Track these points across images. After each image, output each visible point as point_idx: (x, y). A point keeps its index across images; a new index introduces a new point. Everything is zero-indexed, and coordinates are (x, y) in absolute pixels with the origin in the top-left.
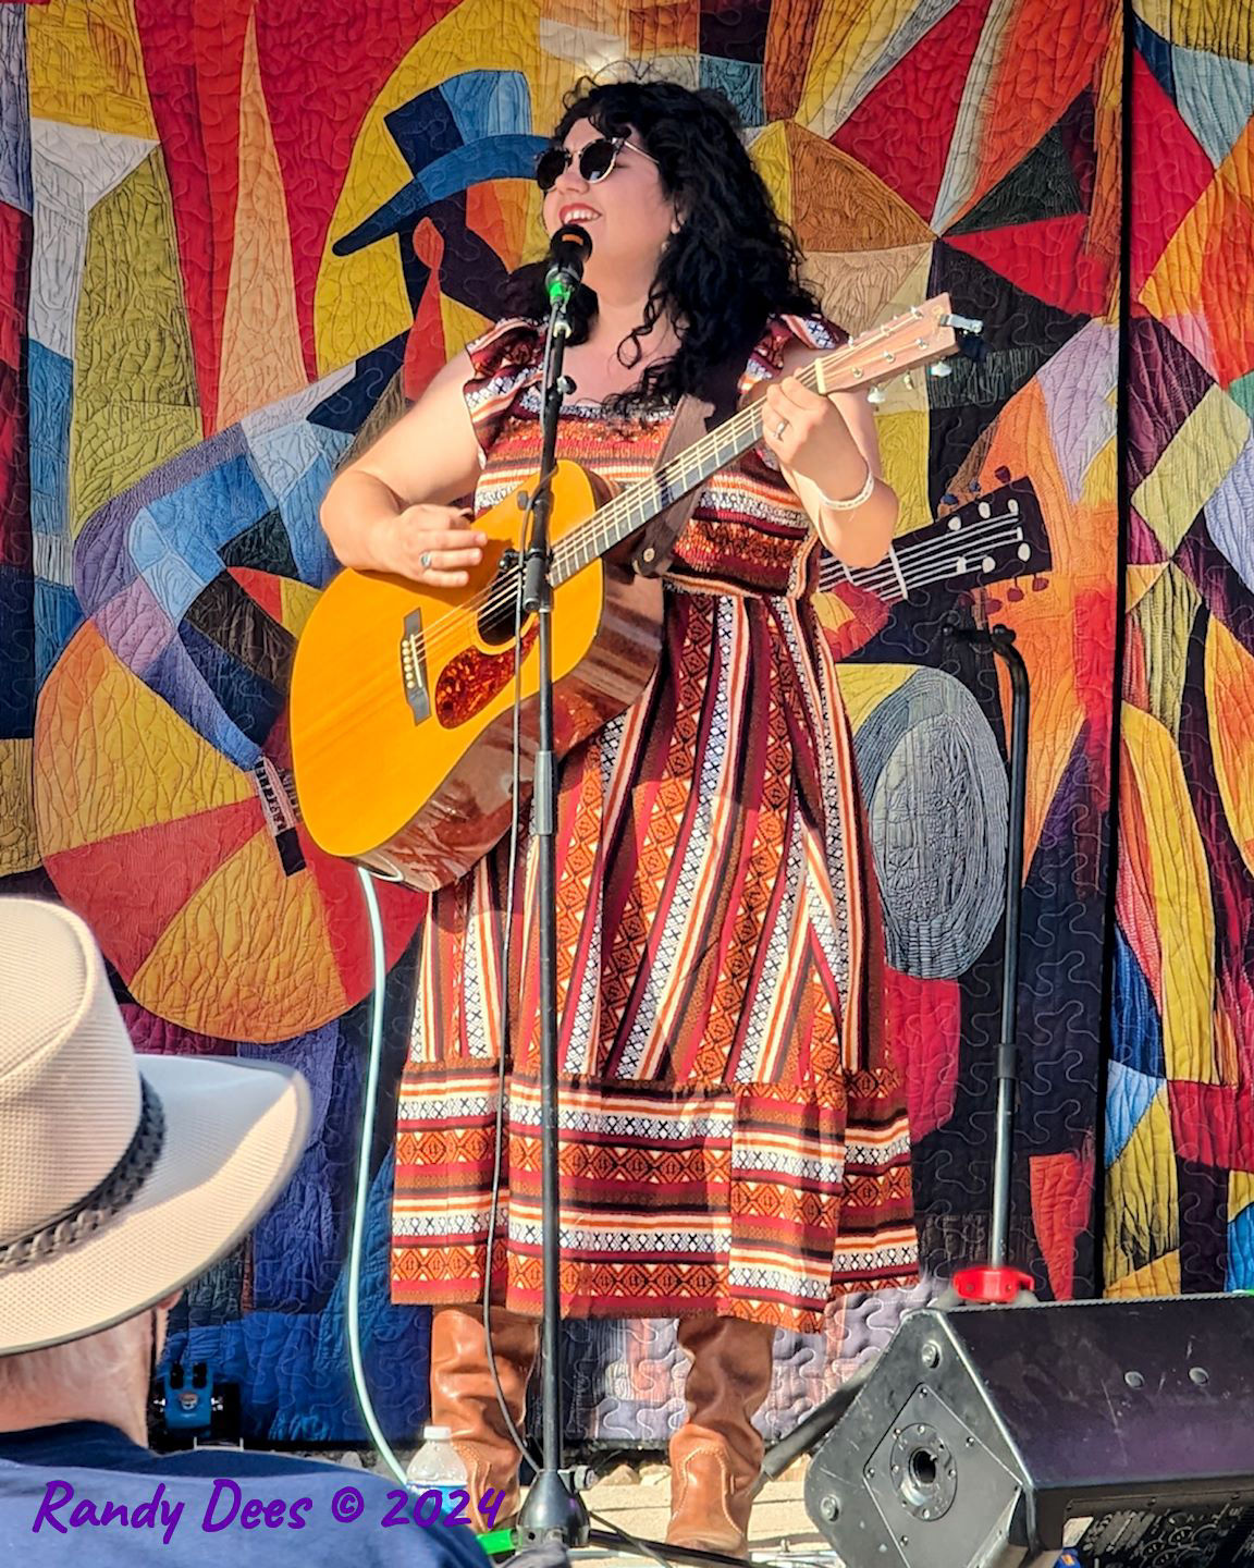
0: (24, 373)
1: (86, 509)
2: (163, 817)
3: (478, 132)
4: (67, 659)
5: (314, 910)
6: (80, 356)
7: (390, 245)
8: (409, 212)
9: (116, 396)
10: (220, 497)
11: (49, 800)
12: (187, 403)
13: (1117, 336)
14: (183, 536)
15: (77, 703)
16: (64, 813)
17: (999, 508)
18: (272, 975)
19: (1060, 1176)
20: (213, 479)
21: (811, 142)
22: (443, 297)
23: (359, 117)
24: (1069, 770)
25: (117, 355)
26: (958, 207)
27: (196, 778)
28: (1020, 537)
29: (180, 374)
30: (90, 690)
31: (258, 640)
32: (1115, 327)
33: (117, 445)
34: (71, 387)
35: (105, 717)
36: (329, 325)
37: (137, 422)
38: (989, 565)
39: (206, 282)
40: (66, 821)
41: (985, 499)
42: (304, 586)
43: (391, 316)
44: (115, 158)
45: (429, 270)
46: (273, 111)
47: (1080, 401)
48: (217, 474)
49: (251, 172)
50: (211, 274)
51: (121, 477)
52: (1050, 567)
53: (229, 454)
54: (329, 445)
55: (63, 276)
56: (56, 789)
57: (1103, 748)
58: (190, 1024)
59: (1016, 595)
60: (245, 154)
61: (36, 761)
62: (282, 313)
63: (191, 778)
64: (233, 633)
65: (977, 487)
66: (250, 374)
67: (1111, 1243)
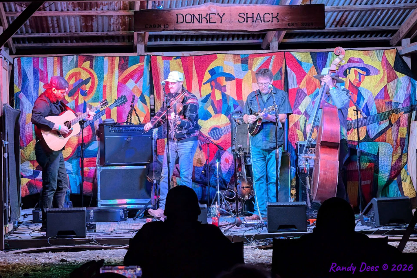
3: (218, 72)
7: (209, 84)
8: (211, 81)
21: (254, 72)
22: (215, 89)
23: (205, 71)
36: (203, 92)
42: (201, 120)
43: (209, 91)
46: (196, 70)
50: (190, 87)
54: (203, 104)
60: (193, 74)
62: (198, 91)
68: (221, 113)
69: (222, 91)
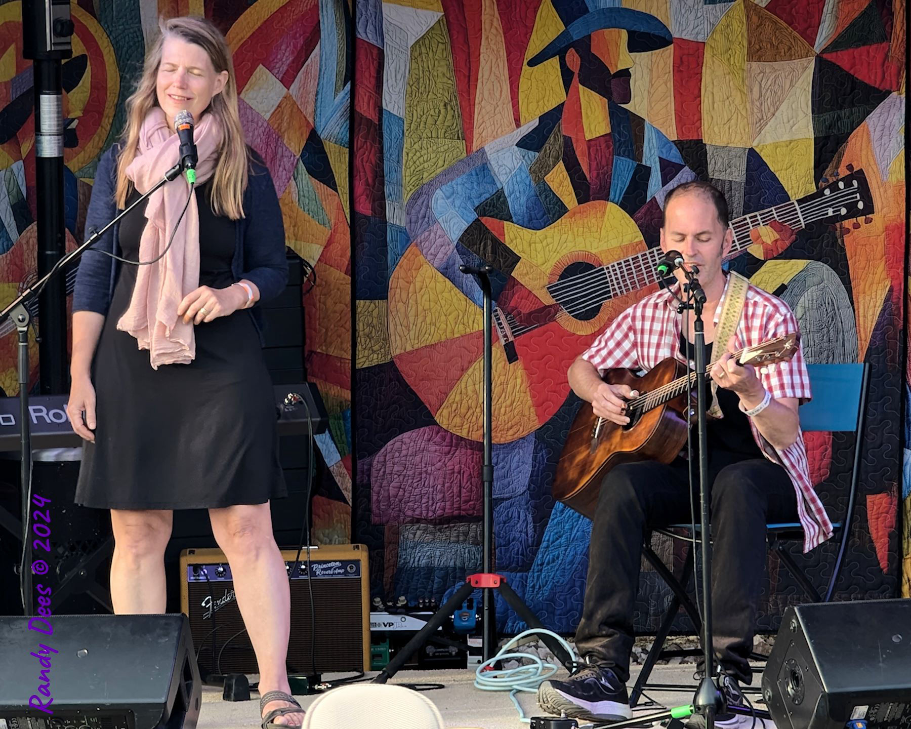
0: (381, 125)
1: (411, 190)
2: (449, 336)
3: (596, 7)
4: (403, 261)
5: (522, 380)
6: (407, 116)
7: (555, 62)
8: (563, 46)
9: (425, 135)
10: (475, 183)
11: (396, 329)
12: (458, 138)
13: (904, 101)
14: (457, 203)
15: (407, 282)
16: (402, 335)
17: (848, 184)
18: (503, 410)
19: (881, 504)
20: (472, 175)
21: (756, 9)
22: (580, 86)
24: (884, 310)
25: (425, 116)
26: (827, 40)
27: (466, 317)
28: (859, 198)
29: (455, 125)
30: (414, 276)
31: (494, 252)
32: (903, 96)
33: (425, 159)
34: (403, 131)
35: (421, 289)
36: (526, 100)
37: (435, 148)
38: (844, 211)
39: (467, 79)
40: (403, 339)
41: (841, 180)
42: (516, 225)
43: (555, 95)
44: (423, 22)
45: (573, 73)
47: (886, 132)
48: (474, 173)
49: (487, 27)
50: (469, 77)
51: (427, 174)
52: (873, 212)
53: (479, 163)
54: (526, 157)
55: (399, 77)
56: (398, 323)
57: (899, 299)
58: (464, 434)
59: (857, 226)
60: (485, 18)
61: (389, 311)
62: (503, 96)
63: (463, 318)
64: (482, 248)
65: (838, 174)
66: (488, 125)
67: (906, 536)
68: (606, 198)
69: (609, 100)
